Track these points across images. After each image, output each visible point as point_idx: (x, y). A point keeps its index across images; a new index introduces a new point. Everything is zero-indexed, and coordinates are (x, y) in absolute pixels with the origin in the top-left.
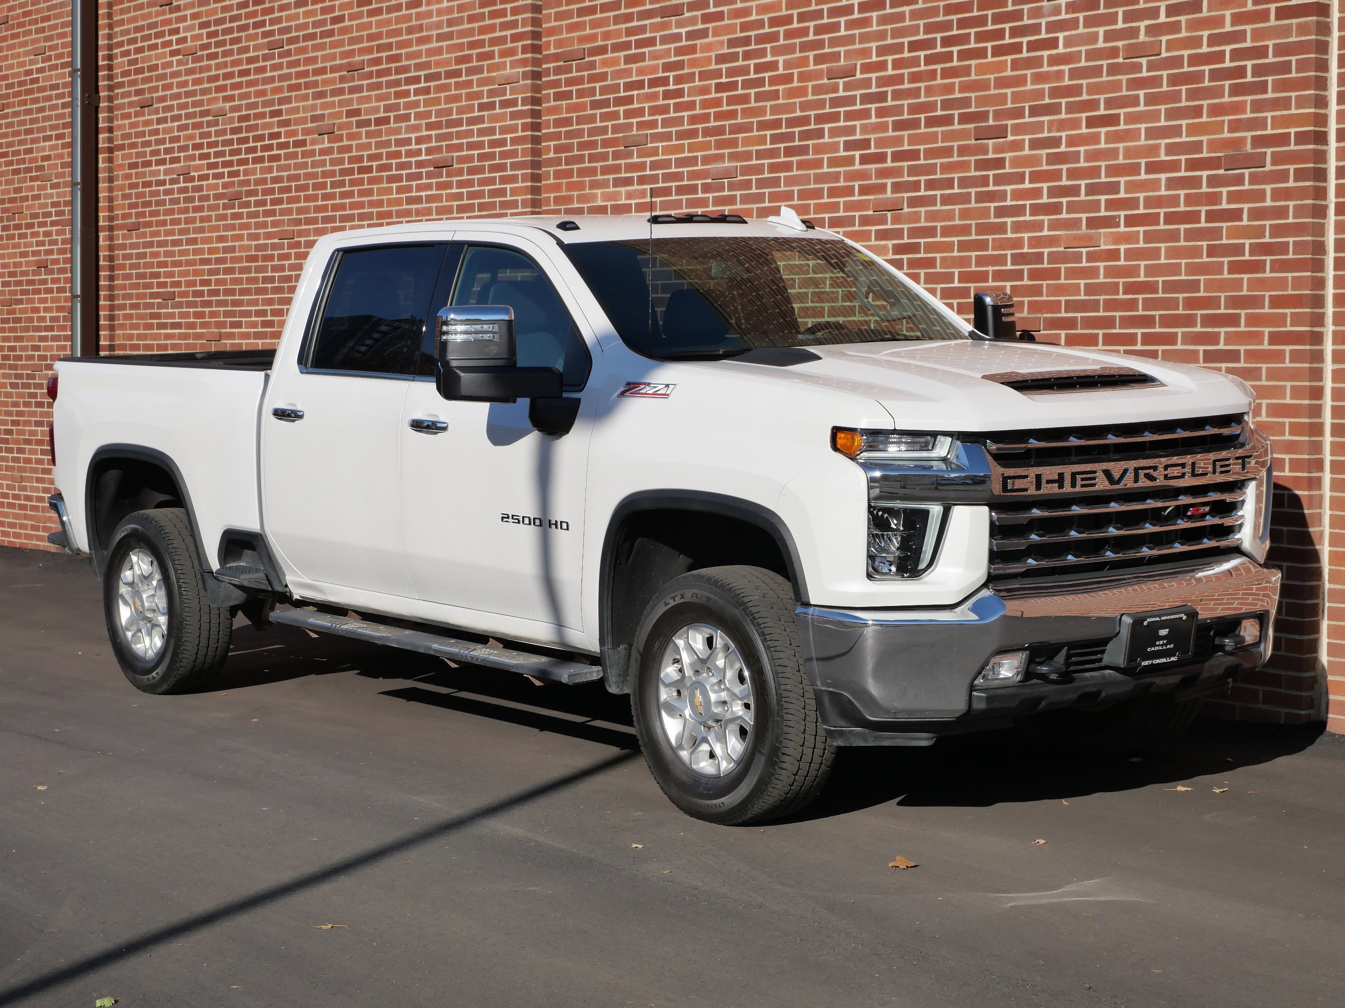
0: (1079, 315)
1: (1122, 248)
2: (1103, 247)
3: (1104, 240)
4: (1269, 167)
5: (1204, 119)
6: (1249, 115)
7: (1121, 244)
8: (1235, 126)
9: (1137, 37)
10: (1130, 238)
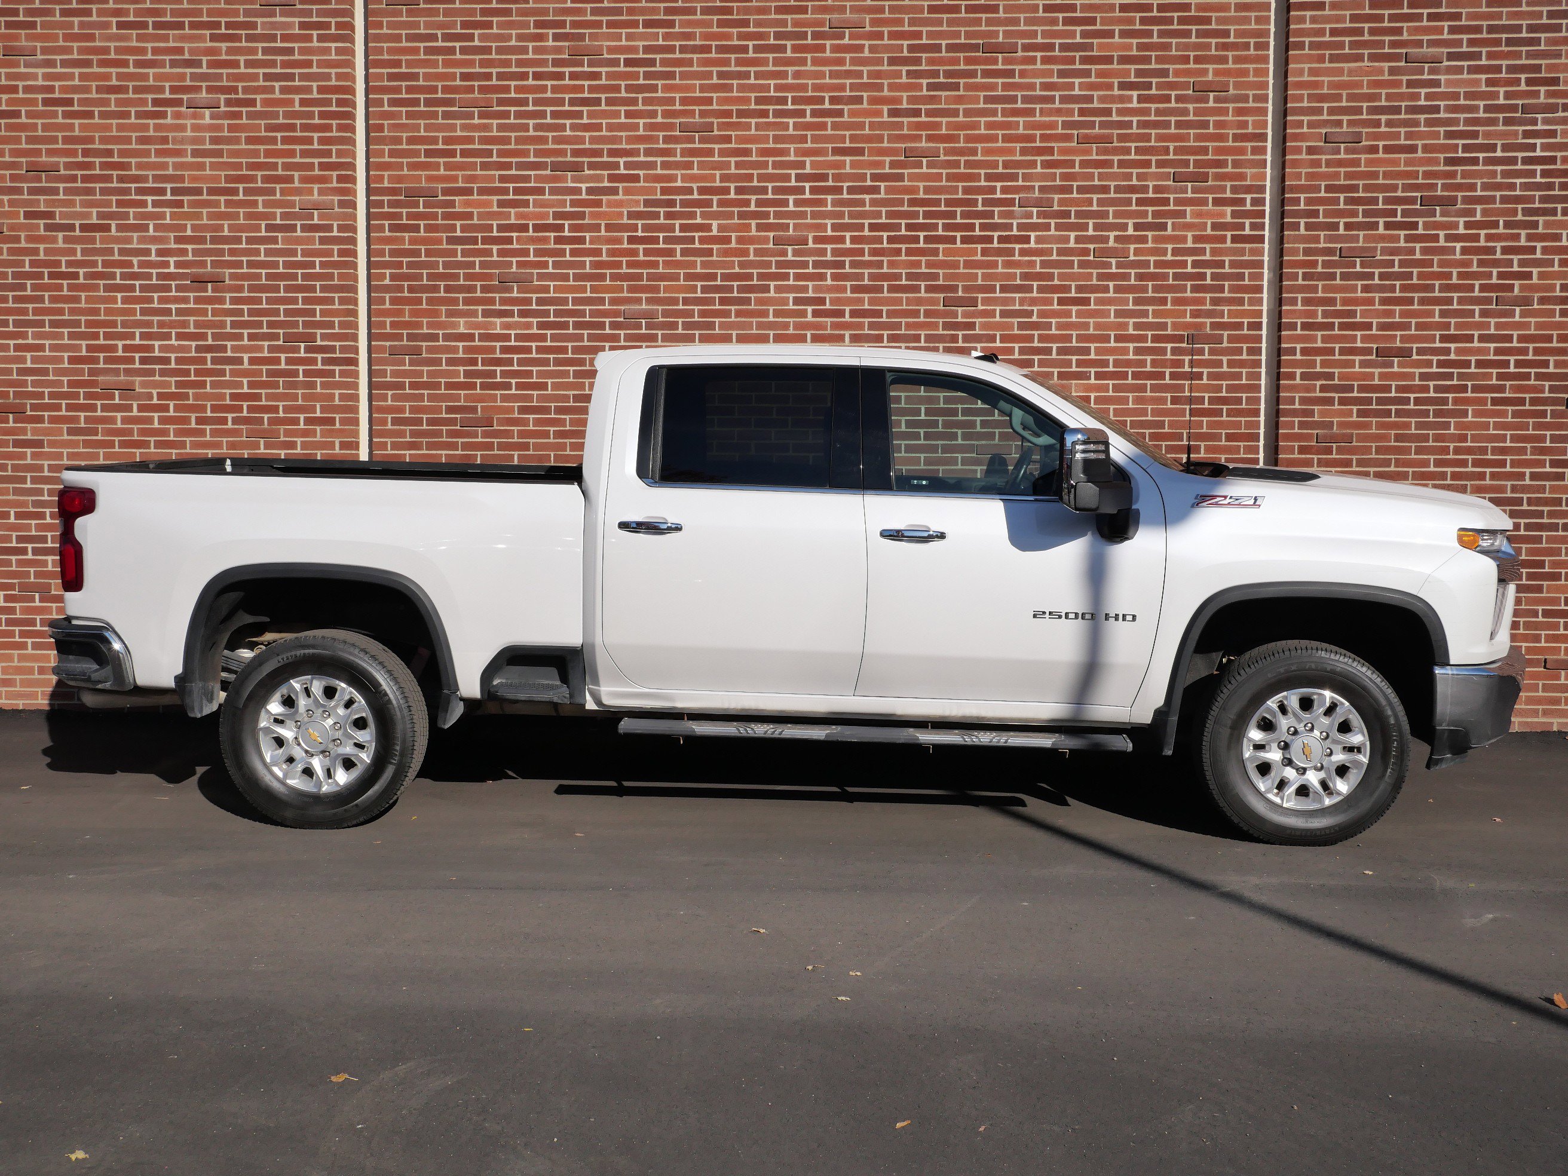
2: (1074, 394)
4: (1225, 344)
5: (1169, 307)
6: (1208, 307)
7: (1091, 392)
8: (1195, 314)
9: (1107, 243)
10: (1098, 388)
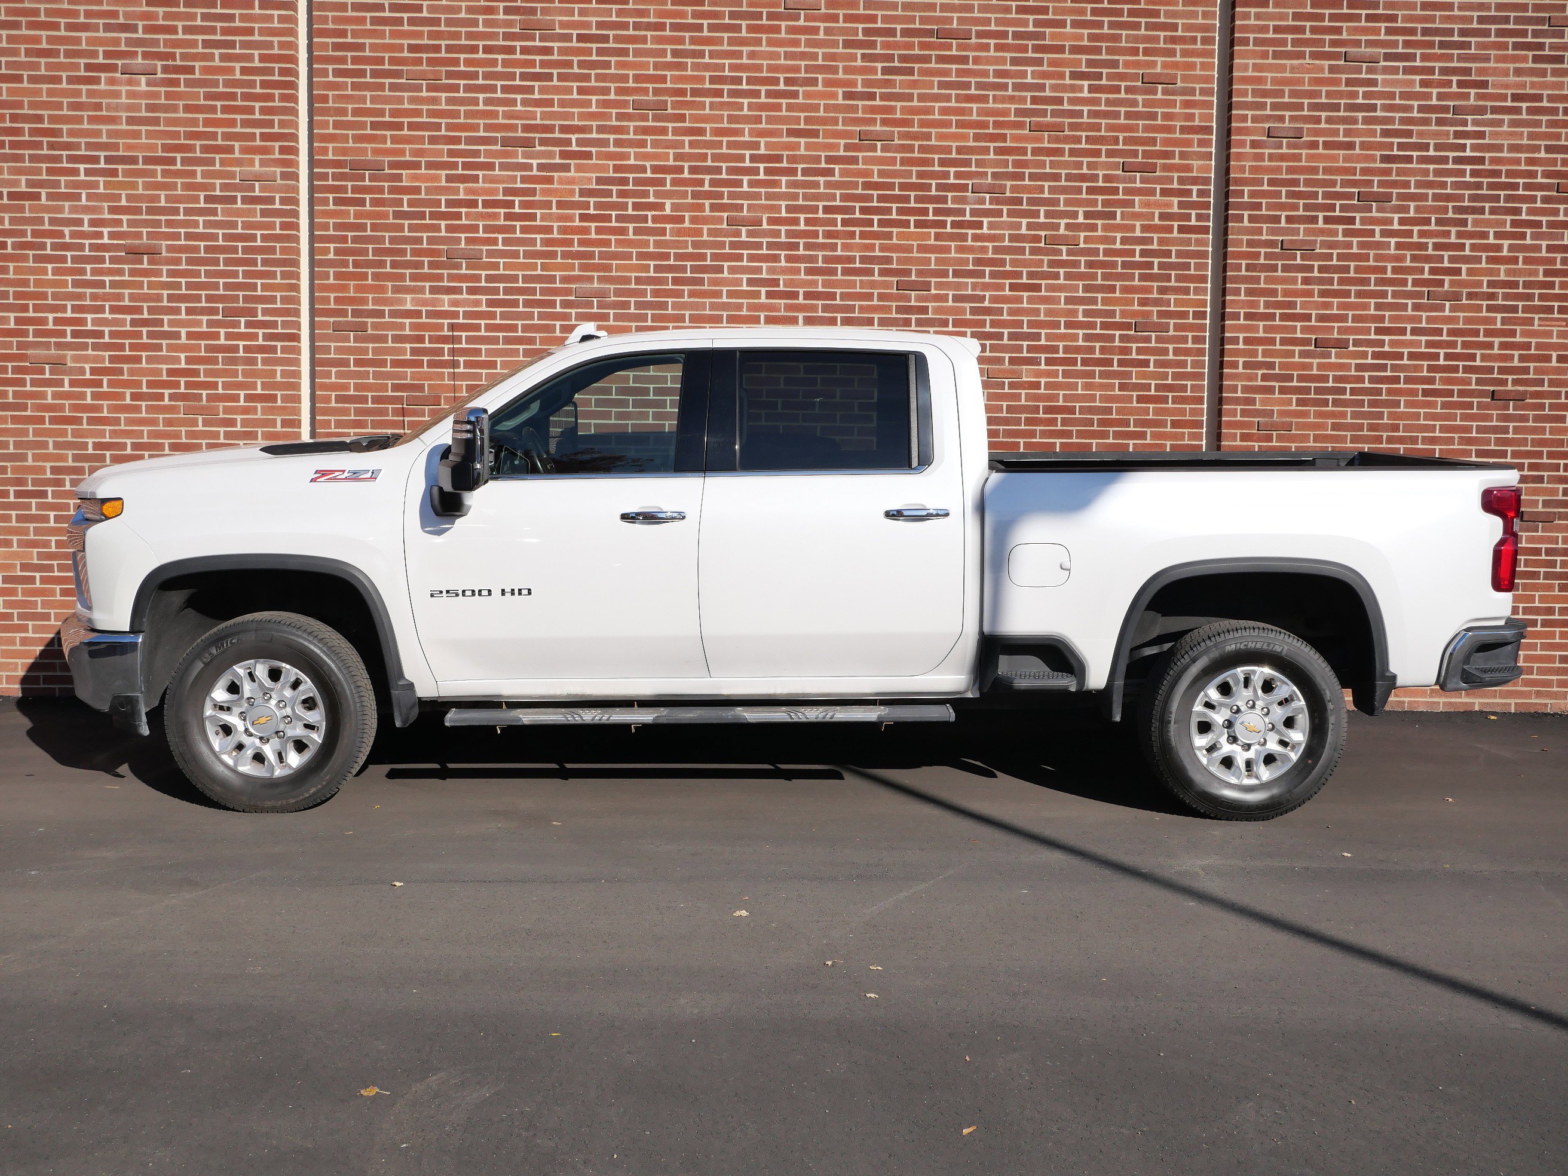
0: (1001, 428)
1: (1043, 381)
2: (1024, 379)
3: (1026, 374)
4: (1171, 333)
5: (1117, 294)
6: (1155, 295)
7: (1041, 377)
8: (1143, 302)
9: (1058, 230)
10: (1048, 374)
